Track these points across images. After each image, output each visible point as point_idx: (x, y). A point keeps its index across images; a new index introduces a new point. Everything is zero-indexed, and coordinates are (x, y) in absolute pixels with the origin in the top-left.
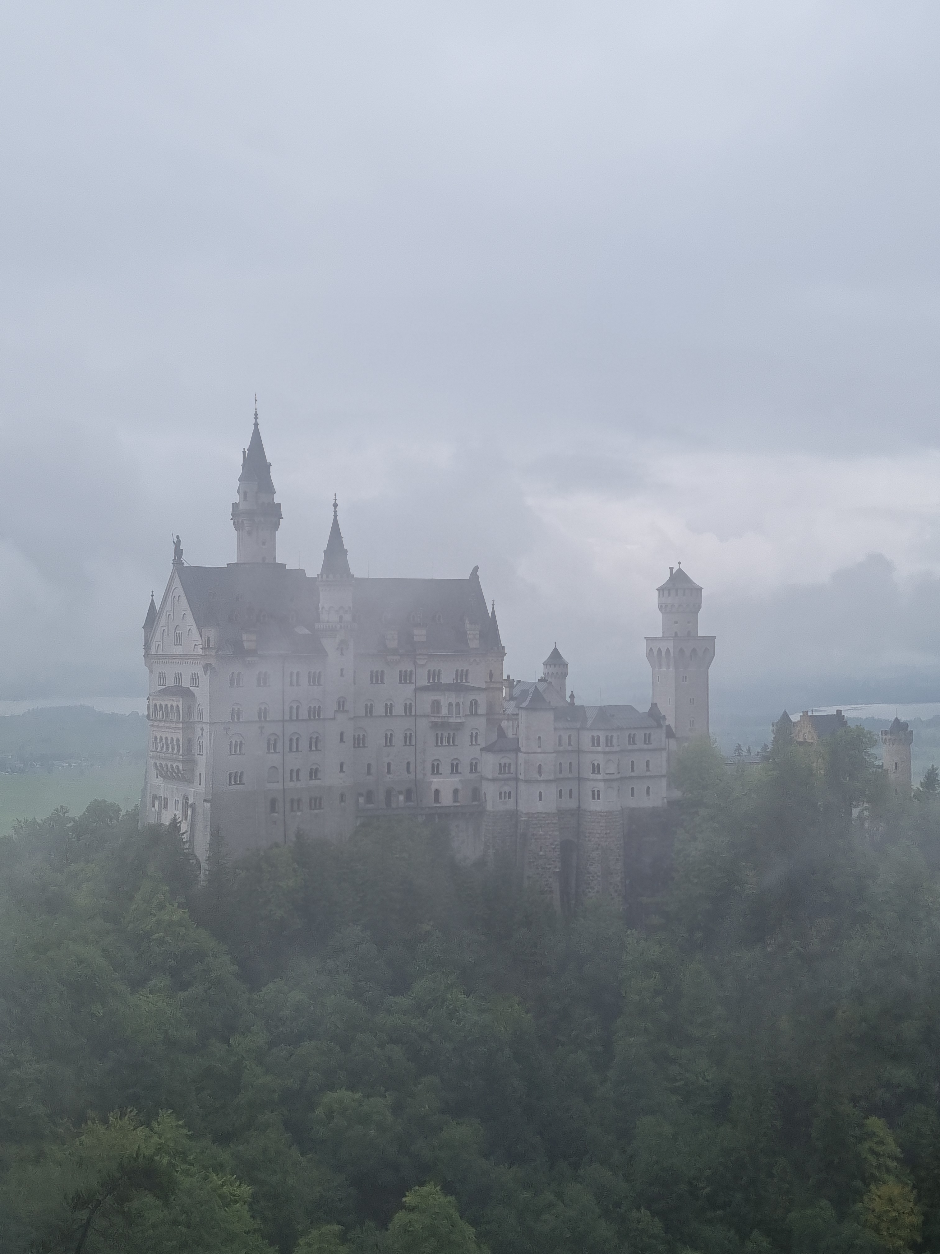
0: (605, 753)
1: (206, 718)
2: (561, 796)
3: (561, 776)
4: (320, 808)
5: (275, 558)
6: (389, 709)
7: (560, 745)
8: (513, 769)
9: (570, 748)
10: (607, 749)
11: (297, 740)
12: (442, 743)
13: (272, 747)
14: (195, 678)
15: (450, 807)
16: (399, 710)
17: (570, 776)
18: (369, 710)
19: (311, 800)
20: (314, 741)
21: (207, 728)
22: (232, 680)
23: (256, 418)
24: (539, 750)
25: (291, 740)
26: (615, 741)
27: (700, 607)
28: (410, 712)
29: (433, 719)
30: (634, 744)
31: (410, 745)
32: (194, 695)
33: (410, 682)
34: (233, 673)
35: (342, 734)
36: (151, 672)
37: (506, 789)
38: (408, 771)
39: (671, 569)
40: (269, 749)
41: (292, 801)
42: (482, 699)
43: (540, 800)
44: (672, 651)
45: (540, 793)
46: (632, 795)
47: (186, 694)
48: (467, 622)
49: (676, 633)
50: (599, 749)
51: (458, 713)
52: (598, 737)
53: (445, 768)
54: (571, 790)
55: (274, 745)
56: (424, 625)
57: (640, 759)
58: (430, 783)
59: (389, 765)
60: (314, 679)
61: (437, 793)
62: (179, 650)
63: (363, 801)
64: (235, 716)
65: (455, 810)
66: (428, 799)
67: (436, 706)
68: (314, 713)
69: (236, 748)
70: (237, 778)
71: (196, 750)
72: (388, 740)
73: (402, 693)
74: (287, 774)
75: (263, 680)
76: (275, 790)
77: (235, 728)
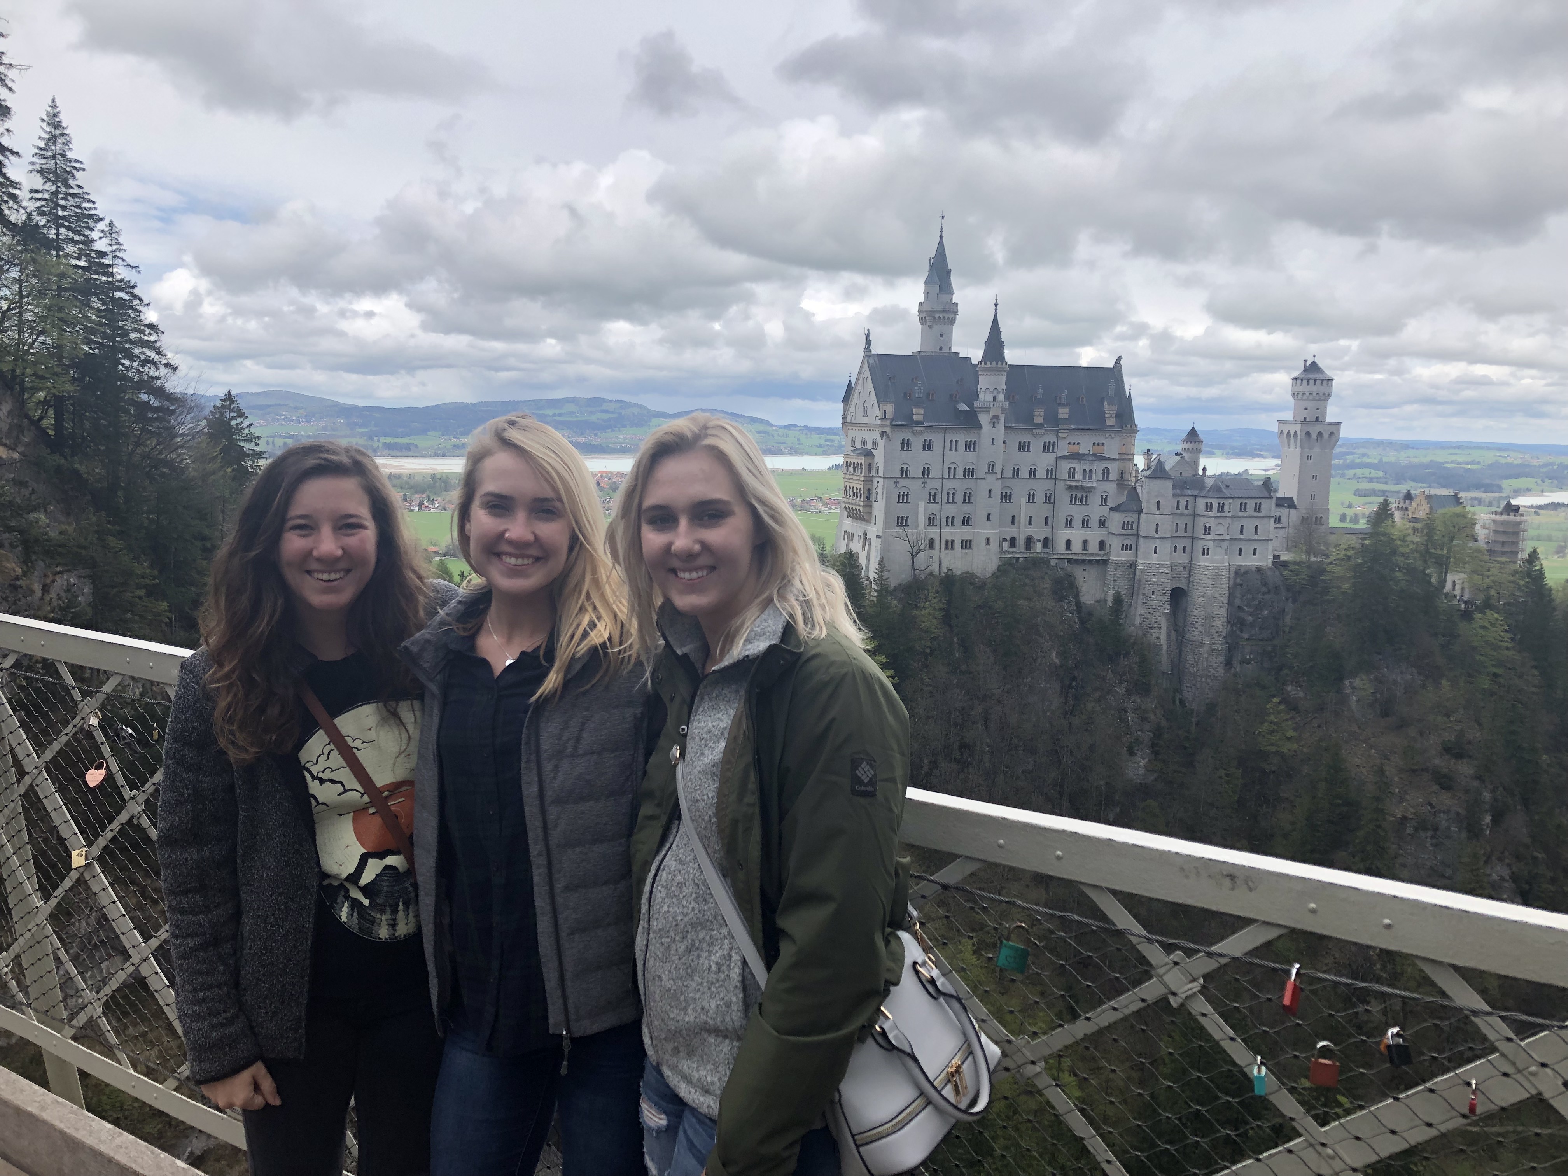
0: (1216, 517)
1: (881, 474)
2: (1175, 552)
3: (1176, 535)
4: (970, 548)
5: (950, 348)
6: (1033, 473)
7: (1178, 508)
8: (1135, 527)
9: (1186, 512)
10: (1219, 514)
11: (954, 494)
12: (1075, 502)
13: (932, 498)
14: (875, 442)
15: (1078, 554)
16: (1041, 473)
17: (1185, 535)
18: (1016, 473)
19: (962, 541)
20: (967, 495)
21: (881, 480)
22: (903, 444)
23: (941, 232)
24: (1158, 512)
25: (948, 493)
26: (1226, 508)
27: (1329, 395)
28: (1051, 475)
29: (1069, 483)
30: (1245, 511)
31: (1050, 503)
32: (873, 455)
33: (1053, 451)
34: (903, 440)
35: (990, 491)
36: (847, 436)
37: (1128, 542)
38: (1047, 523)
39: (1305, 361)
40: (930, 500)
41: (947, 541)
42: (1114, 468)
43: (1156, 552)
44: (1299, 433)
45: (1156, 548)
46: (1240, 554)
47: (869, 454)
48: (1106, 403)
49: (1305, 418)
50: (1211, 514)
51: (1091, 478)
52: (1211, 504)
53: (1077, 523)
54: (1185, 547)
55: (932, 497)
56: (1067, 405)
57: (1249, 525)
58: (1064, 534)
59: (1030, 518)
60: (970, 446)
61: (1068, 543)
62: (865, 420)
63: (1006, 545)
64: (904, 472)
65: (1083, 558)
66: (1061, 547)
67: (1072, 472)
68: (969, 473)
69: (903, 498)
70: (902, 521)
71: (873, 498)
72: (1031, 498)
73: (1045, 461)
74: (944, 520)
75: (927, 446)
76: (933, 532)
77: (903, 482)
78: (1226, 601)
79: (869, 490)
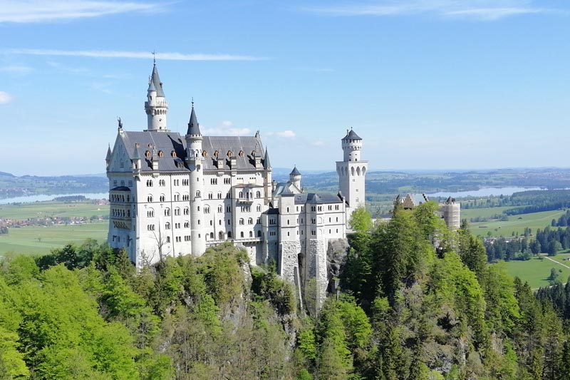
0: (318, 214)
2: (298, 234)
3: (298, 225)
4: (189, 241)
6: (219, 196)
7: (297, 210)
8: (276, 222)
9: (302, 212)
10: (319, 212)
11: (178, 210)
12: (244, 210)
14: (130, 183)
15: (248, 239)
17: (302, 224)
18: (211, 196)
19: (185, 236)
20: (185, 210)
21: (136, 205)
22: (148, 183)
24: (288, 213)
25: (175, 210)
26: (322, 209)
28: (229, 197)
29: (240, 200)
30: (331, 209)
31: (230, 212)
32: (129, 190)
33: (229, 184)
34: (148, 180)
35: (198, 207)
36: (110, 180)
37: (274, 231)
38: (229, 224)
39: (348, 130)
40: (165, 214)
41: (177, 238)
42: (262, 190)
44: (348, 168)
45: (289, 232)
46: (330, 233)
47: (127, 189)
48: (255, 156)
50: (315, 212)
51: (251, 197)
52: (315, 207)
53: (246, 222)
54: (302, 231)
55: (167, 213)
56: (235, 158)
57: (333, 217)
58: (239, 229)
59: (220, 221)
60: (185, 183)
61: (242, 233)
62: (122, 170)
63: (209, 237)
64: (150, 199)
65: (251, 241)
66: (238, 236)
67: (241, 195)
68: (185, 198)
69: (151, 214)
70: (151, 228)
71: (132, 215)
72: (220, 210)
73: (225, 189)
74: (174, 226)
75: (162, 183)
76: (169, 233)
77: (149, 205)
78: (325, 258)
79: (129, 211)
